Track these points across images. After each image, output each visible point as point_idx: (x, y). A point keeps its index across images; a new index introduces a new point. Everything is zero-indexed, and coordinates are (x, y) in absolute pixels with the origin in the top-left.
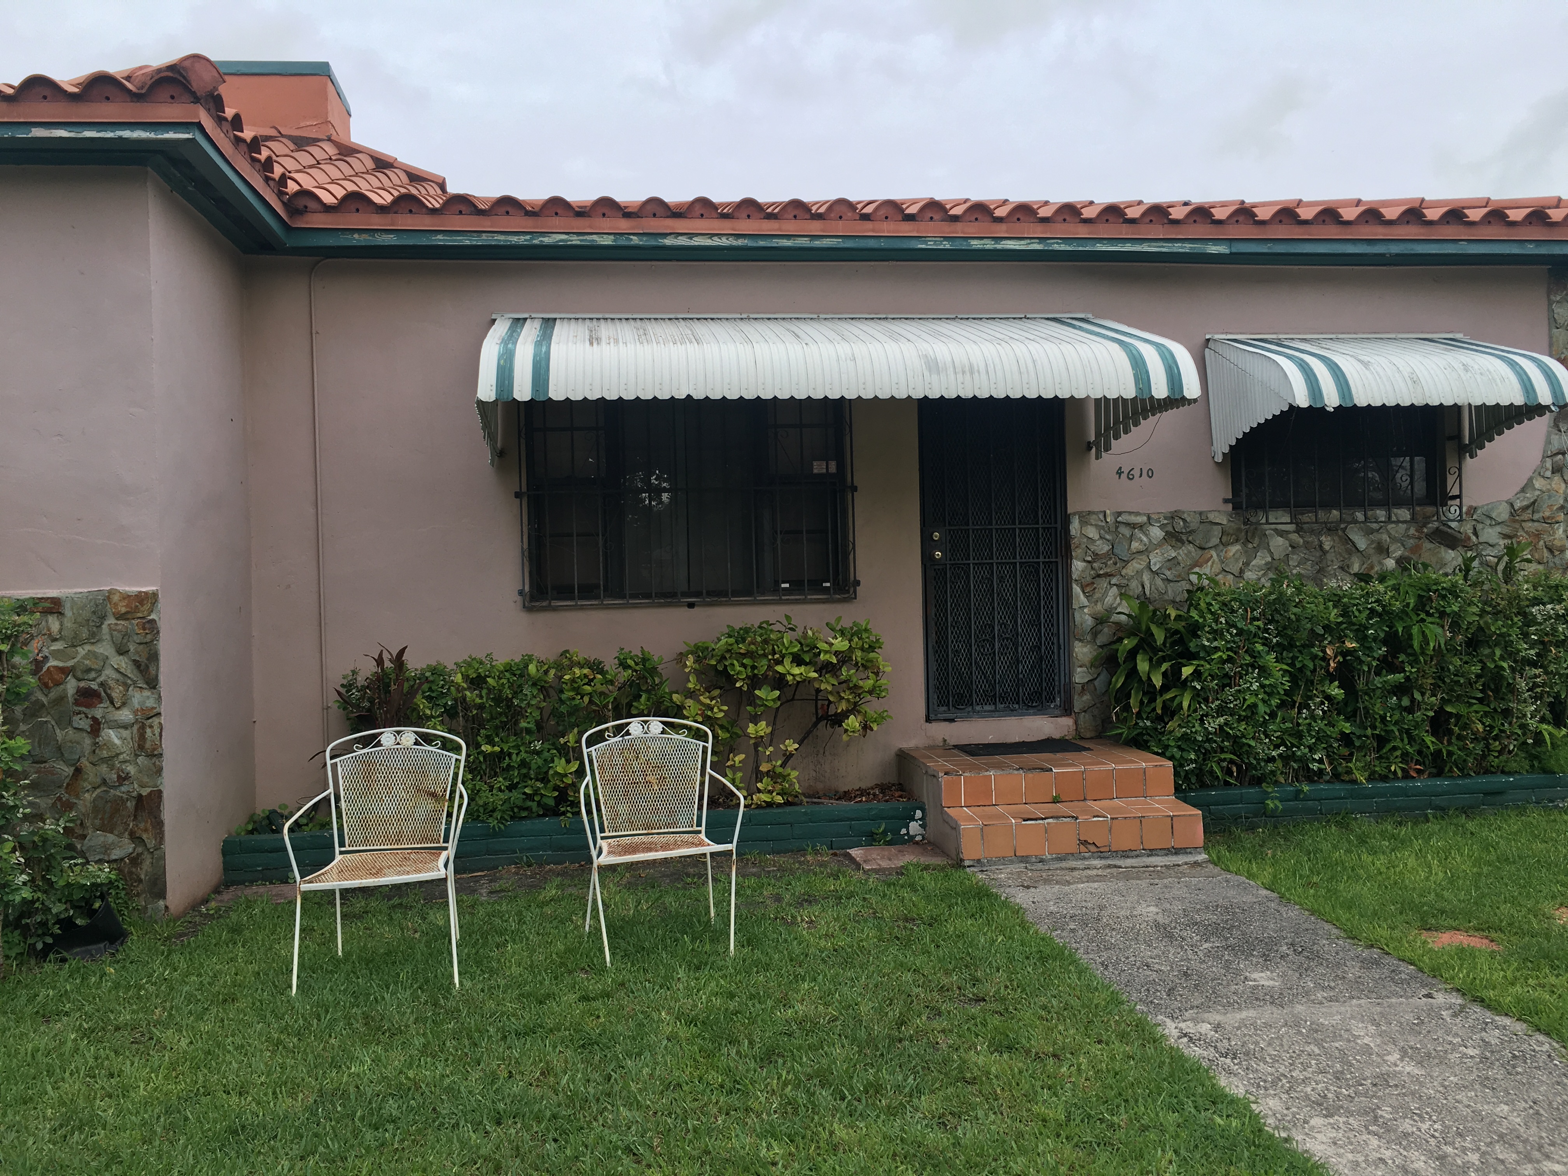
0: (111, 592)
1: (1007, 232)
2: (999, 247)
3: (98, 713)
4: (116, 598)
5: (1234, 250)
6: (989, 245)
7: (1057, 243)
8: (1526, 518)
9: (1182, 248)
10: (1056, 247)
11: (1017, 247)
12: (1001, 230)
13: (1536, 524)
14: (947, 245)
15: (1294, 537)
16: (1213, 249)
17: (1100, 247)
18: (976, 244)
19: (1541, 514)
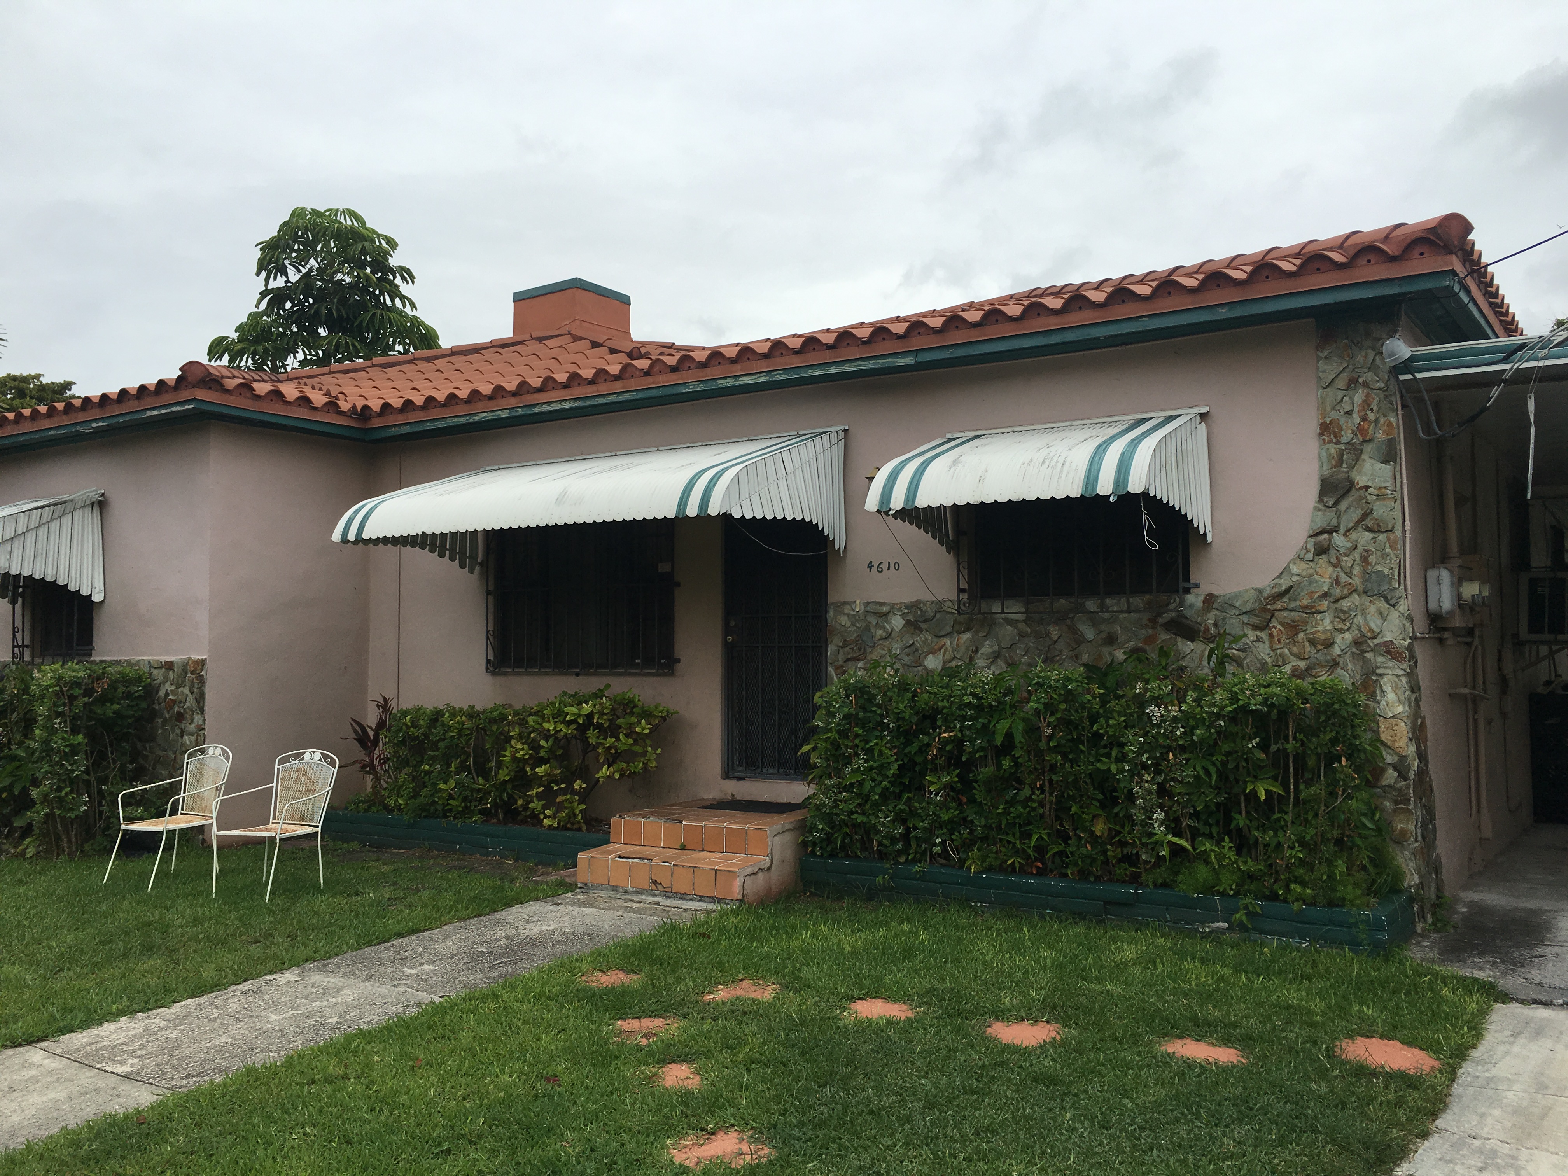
0: (190, 659)
1: (741, 370)
2: (737, 383)
3: (183, 726)
4: (190, 662)
5: (920, 360)
6: (731, 382)
7: (780, 374)
8: (1279, 607)
9: (876, 364)
10: (778, 377)
11: (750, 382)
12: (737, 369)
13: (1292, 614)
14: (702, 387)
15: (1022, 626)
16: (902, 361)
17: (812, 373)
18: (722, 383)
19: (1298, 603)
